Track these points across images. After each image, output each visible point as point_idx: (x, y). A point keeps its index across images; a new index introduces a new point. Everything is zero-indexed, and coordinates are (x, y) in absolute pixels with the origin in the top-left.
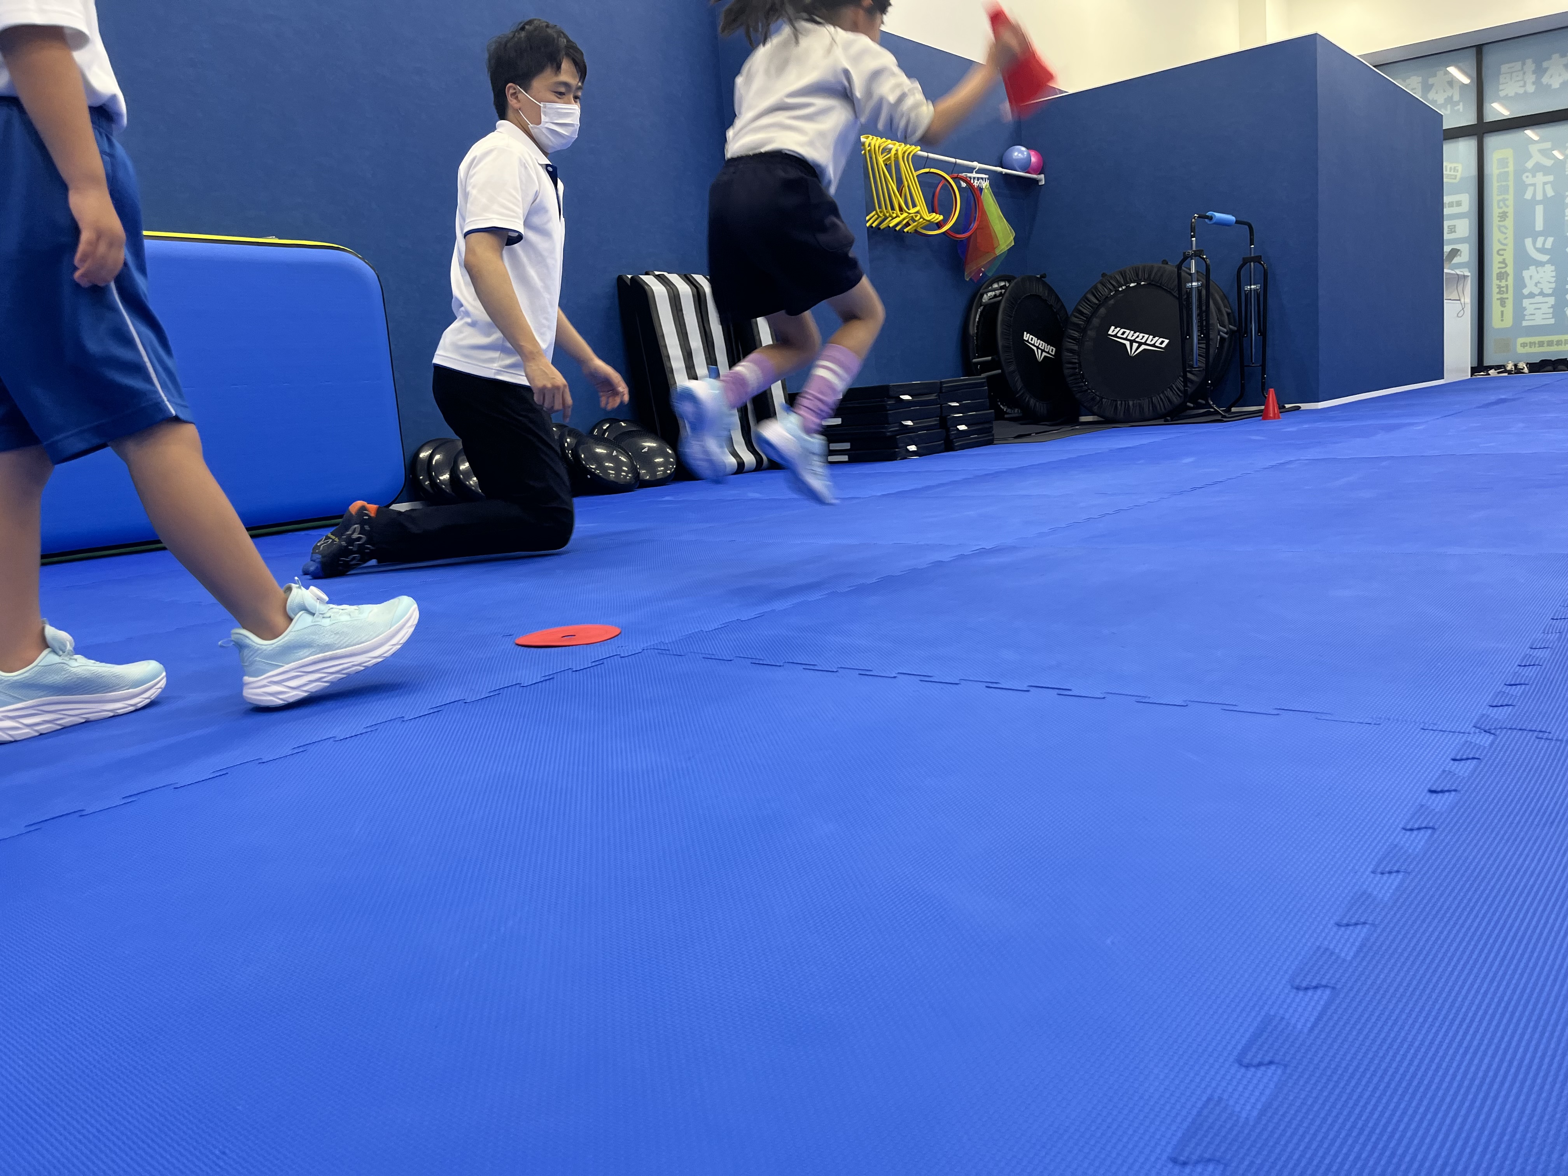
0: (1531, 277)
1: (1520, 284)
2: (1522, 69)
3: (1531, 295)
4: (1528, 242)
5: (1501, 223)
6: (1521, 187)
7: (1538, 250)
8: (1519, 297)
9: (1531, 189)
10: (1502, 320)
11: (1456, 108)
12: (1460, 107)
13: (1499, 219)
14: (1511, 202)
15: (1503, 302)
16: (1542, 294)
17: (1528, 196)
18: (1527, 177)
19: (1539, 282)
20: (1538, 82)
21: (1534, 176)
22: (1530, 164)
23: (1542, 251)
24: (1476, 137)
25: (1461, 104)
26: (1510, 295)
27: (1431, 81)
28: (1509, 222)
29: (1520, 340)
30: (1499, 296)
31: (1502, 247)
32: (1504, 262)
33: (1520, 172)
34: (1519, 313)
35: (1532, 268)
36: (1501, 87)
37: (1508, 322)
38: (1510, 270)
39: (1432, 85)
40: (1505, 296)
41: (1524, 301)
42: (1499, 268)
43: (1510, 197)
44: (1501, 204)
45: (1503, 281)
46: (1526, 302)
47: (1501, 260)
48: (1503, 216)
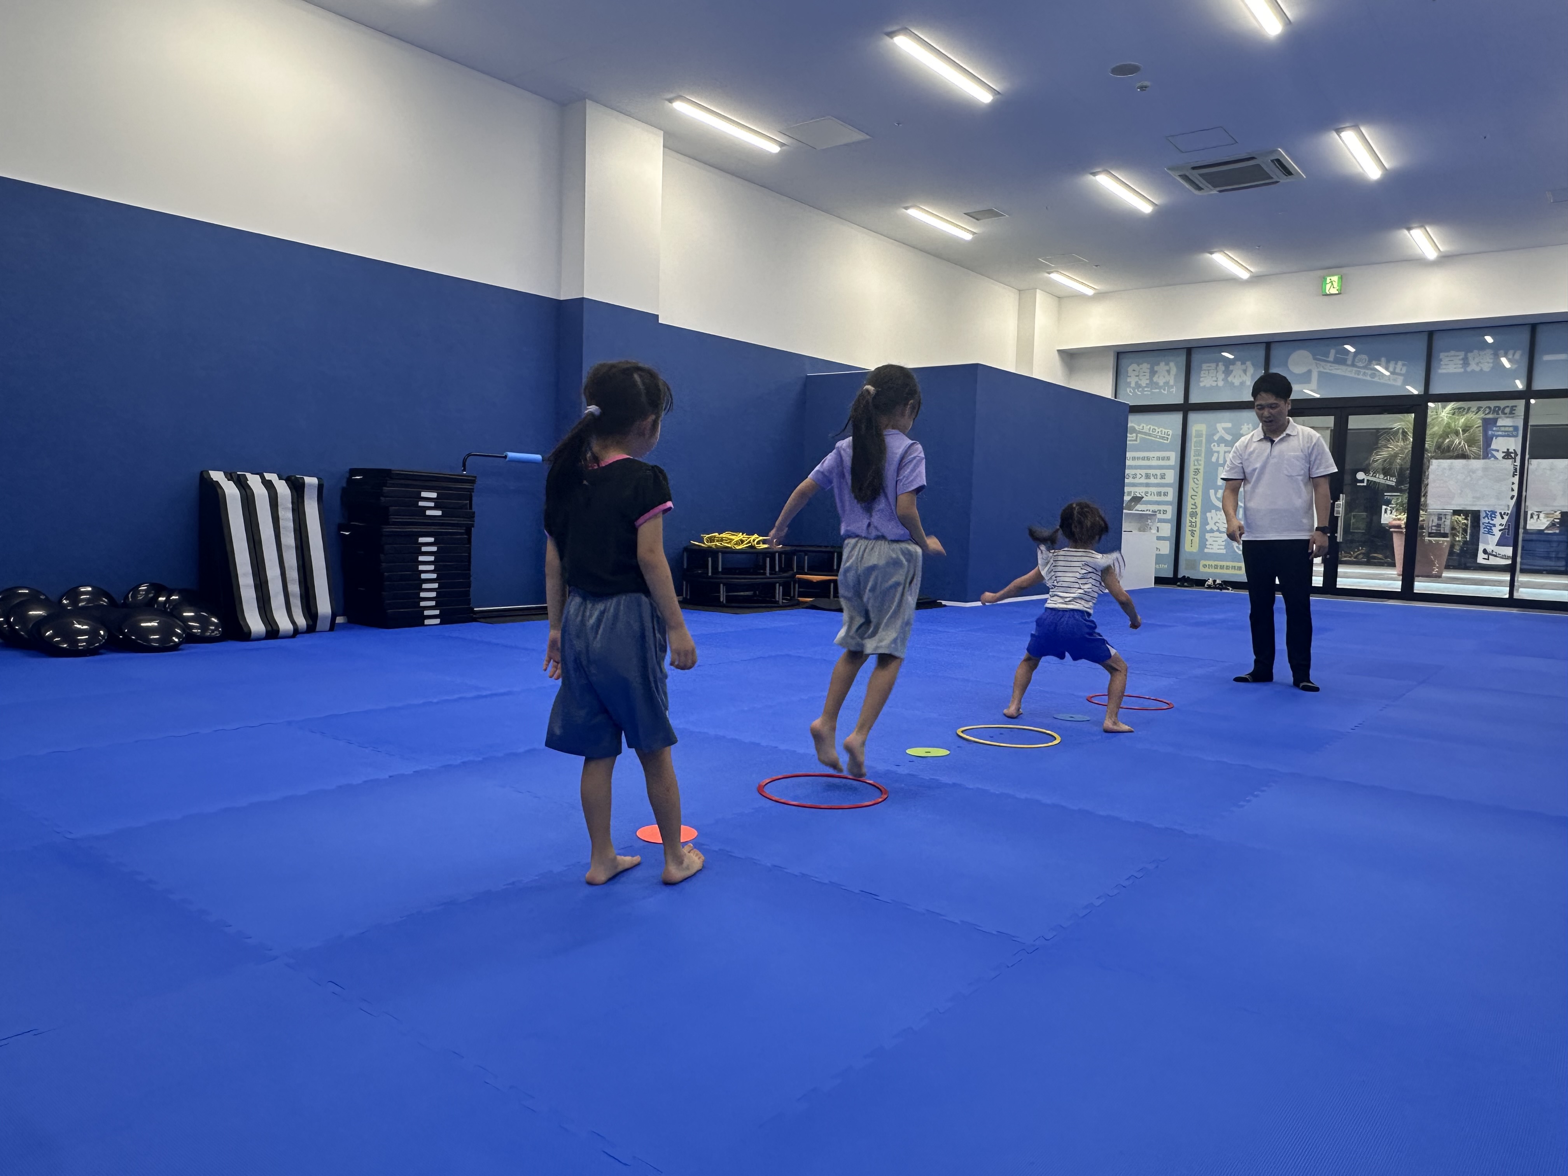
0: (1212, 518)
1: (1205, 522)
2: (1216, 369)
3: (1212, 531)
4: (1212, 492)
5: (1196, 477)
6: (1210, 453)
8: (1203, 532)
9: (1216, 455)
10: (1191, 546)
11: (1171, 390)
12: (1174, 390)
13: (1194, 473)
14: (1202, 463)
15: (1193, 533)
16: (1218, 530)
17: (1214, 459)
18: (1214, 446)
20: (1225, 380)
21: (1219, 446)
22: (1216, 438)
24: (1182, 412)
25: (1175, 387)
26: (1197, 529)
27: (1156, 368)
28: (1200, 477)
29: (1203, 562)
30: (1190, 528)
31: (1195, 494)
32: (1195, 504)
33: (1210, 440)
34: (1203, 543)
35: (1213, 511)
36: (1201, 379)
37: (1195, 549)
38: (1199, 510)
39: (1157, 372)
40: (1194, 529)
41: (1207, 534)
42: (1192, 508)
43: (1202, 458)
44: (1196, 462)
45: (1194, 518)
46: (1208, 536)
47: (1193, 503)
48: (1197, 471)
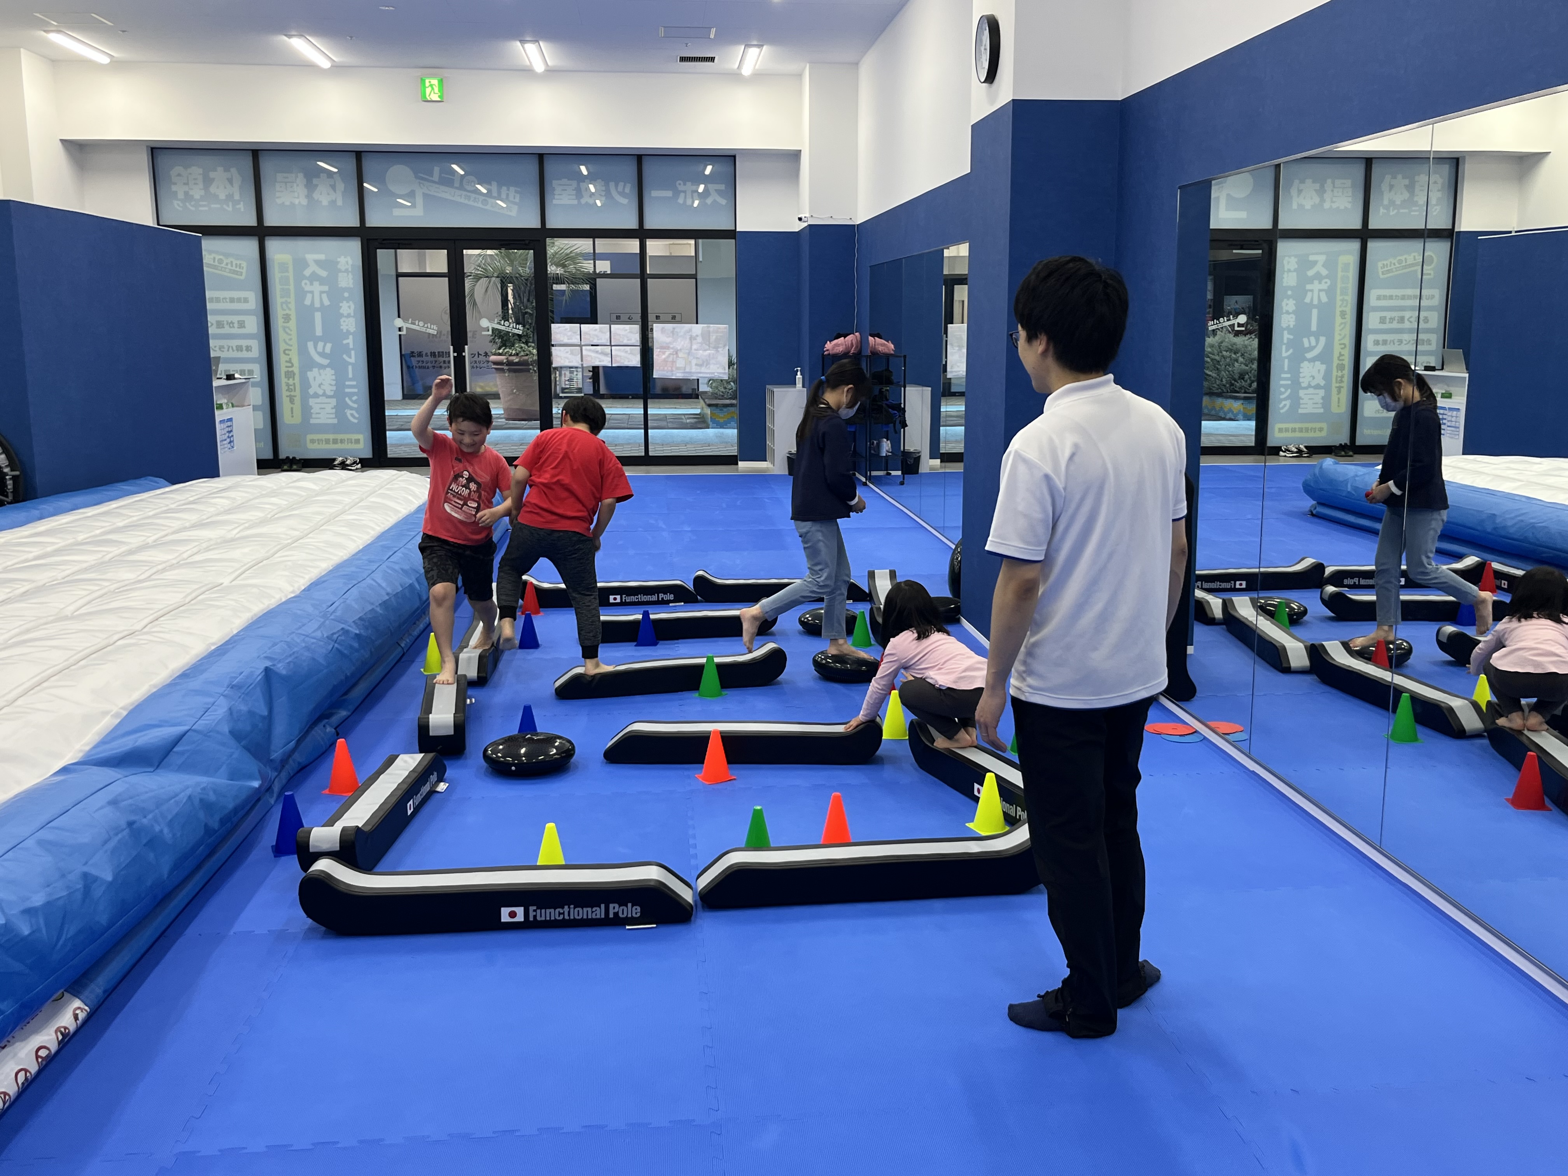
0: (315, 378)
1: (305, 384)
2: (296, 181)
3: (316, 396)
4: (310, 345)
5: (285, 325)
6: (301, 294)
7: (319, 353)
8: (305, 397)
9: (309, 296)
10: (292, 417)
11: (238, 207)
12: (241, 206)
13: (283, 320)
14: (292, 306)
15: (292, 400)
16: (324, 395)
17: (308, 302)
18: (306, 284)
19: (322, 384)
20: (309, 196)
21: (311, 284)
22: (307, 273)
23: (322, 355)
24: (256, 238)
25: (242, 203)
26: (297, 393)
27: (212, 175)
28: (293, 324)
29: (309, 437)
30: (288, 393)
31: (288, 347)
32: (290, 361)
33: (299, 276)
34: (306, 411)
35: (315, 370)
36: (278, 194)
37: (297, 419)
38: (296, 369)
39: (213, 179)
40: (292, 393)
41: (310, 400)
42: (287, 367)
43: (292, 299)
44: (284, 306)
45: (291, 379)
46: (312, 402)
47: (288, 360)
48: (287, 318)
